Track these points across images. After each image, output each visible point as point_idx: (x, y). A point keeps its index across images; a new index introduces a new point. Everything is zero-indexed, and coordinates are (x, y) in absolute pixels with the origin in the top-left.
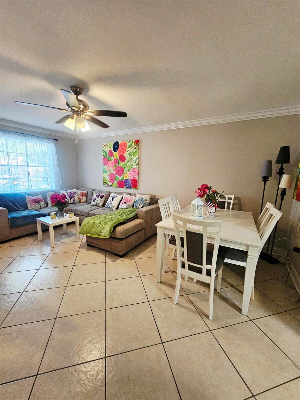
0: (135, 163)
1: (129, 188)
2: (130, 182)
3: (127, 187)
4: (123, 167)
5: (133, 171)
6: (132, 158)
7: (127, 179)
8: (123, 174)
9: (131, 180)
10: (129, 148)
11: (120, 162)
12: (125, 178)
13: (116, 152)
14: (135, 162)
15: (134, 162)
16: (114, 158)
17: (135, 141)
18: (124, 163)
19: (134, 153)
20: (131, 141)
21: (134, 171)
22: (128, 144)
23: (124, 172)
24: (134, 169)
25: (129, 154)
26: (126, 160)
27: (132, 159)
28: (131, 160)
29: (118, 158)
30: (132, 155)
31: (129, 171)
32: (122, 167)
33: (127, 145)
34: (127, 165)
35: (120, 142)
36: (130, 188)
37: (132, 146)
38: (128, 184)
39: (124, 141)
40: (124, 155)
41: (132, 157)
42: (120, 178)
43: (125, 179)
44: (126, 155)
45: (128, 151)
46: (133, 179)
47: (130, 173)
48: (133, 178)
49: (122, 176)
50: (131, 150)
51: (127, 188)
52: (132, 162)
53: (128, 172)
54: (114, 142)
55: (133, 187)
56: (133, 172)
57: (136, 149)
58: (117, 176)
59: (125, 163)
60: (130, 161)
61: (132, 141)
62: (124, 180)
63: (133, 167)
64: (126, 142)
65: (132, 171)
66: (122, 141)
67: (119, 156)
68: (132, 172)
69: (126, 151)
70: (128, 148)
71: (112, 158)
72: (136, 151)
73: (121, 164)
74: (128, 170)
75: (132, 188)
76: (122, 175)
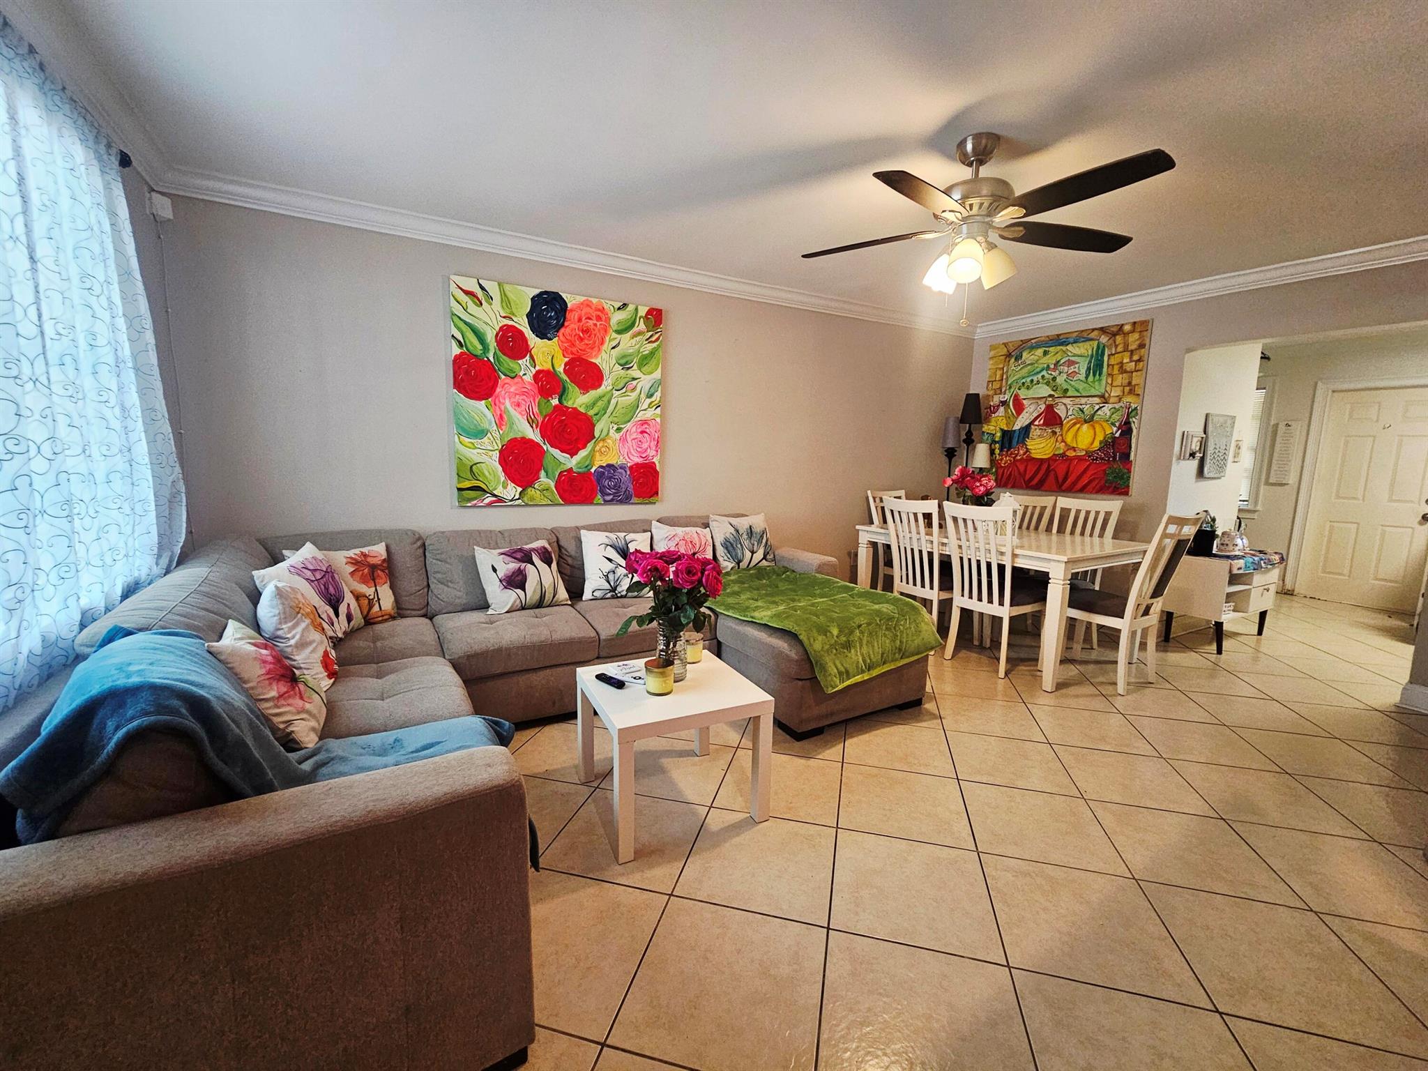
0: (648, 401)
1: (621, 502)
2: (625, 477)
3: (609, 498)
4: (591, 413)
5: (639, 430)
6: (634, 379)
7: (609, 466)
8: (590, 446)
9: (631, 468)
10: (619, 332)
11: (573, 389)
12: (600, 461)
13: (550, 339)
14: (650, 396)
15: (643, 396)
16: (537, 368)
17: (650, 312)
18: (593, 394)
19: (645, 361)
20: (631, 307)
21: (642, 432)
22: (617, 318)
23: (597, 434)
24: (645, 422)
25: (623, 361)
26: (605, 383)
27: (635, 383)
28: (631, 386)
29: (560, 369)
30: (635, 367)
31: (619, 430)
32: (582, 410)
33: (608, 320)
34: (609, 402)
35: (571, 300)
36: (625, 500)
37: (635, 329)
38: (617, 487)
39: (595, 301)
40: (596, 361)
41: (635, 372)
42: (572, 462)
43: (601, 467)
44: (605, 360)
45: (614, 343)
46: (637, 464)
47: (623, 440)
48: (639, 460)
49: (582, 454)
50: (628, 343)
51: (612, 500)
52: (634, 395)
53: (618, 436)
54: (537, 291)
55: (638, 496)
56: (640, 436)
57: (655, 345)
58: (556, 452)
59: (600, 398)
60: (625, 386)
61: (636, 309)
62: (593, 470)
63: (641, 416)
64: (607, 305)
65: (634, 429)
66: (586, 298)
67: (567, 360)
68: (634, 436)
69: (602, 343)
70: (614, 335)
71: (525, 369)
72: (652, 353)
73: (578, 400)
74: (616, 427)
75: (634, 500)
76: (584, 447)
